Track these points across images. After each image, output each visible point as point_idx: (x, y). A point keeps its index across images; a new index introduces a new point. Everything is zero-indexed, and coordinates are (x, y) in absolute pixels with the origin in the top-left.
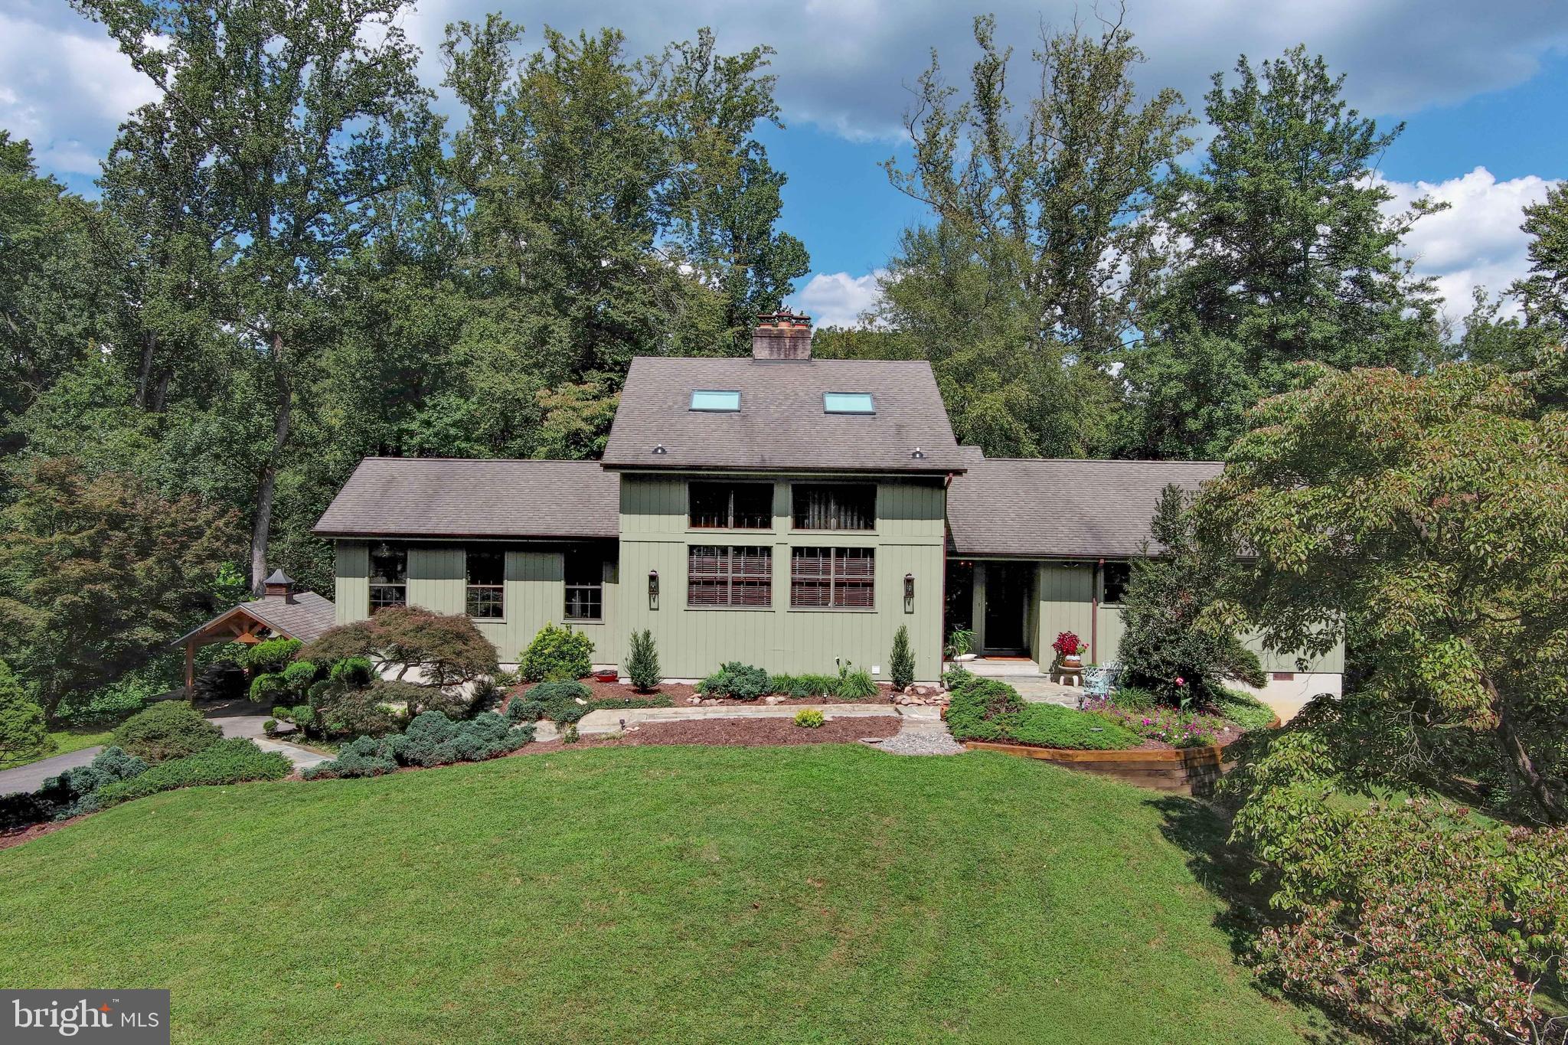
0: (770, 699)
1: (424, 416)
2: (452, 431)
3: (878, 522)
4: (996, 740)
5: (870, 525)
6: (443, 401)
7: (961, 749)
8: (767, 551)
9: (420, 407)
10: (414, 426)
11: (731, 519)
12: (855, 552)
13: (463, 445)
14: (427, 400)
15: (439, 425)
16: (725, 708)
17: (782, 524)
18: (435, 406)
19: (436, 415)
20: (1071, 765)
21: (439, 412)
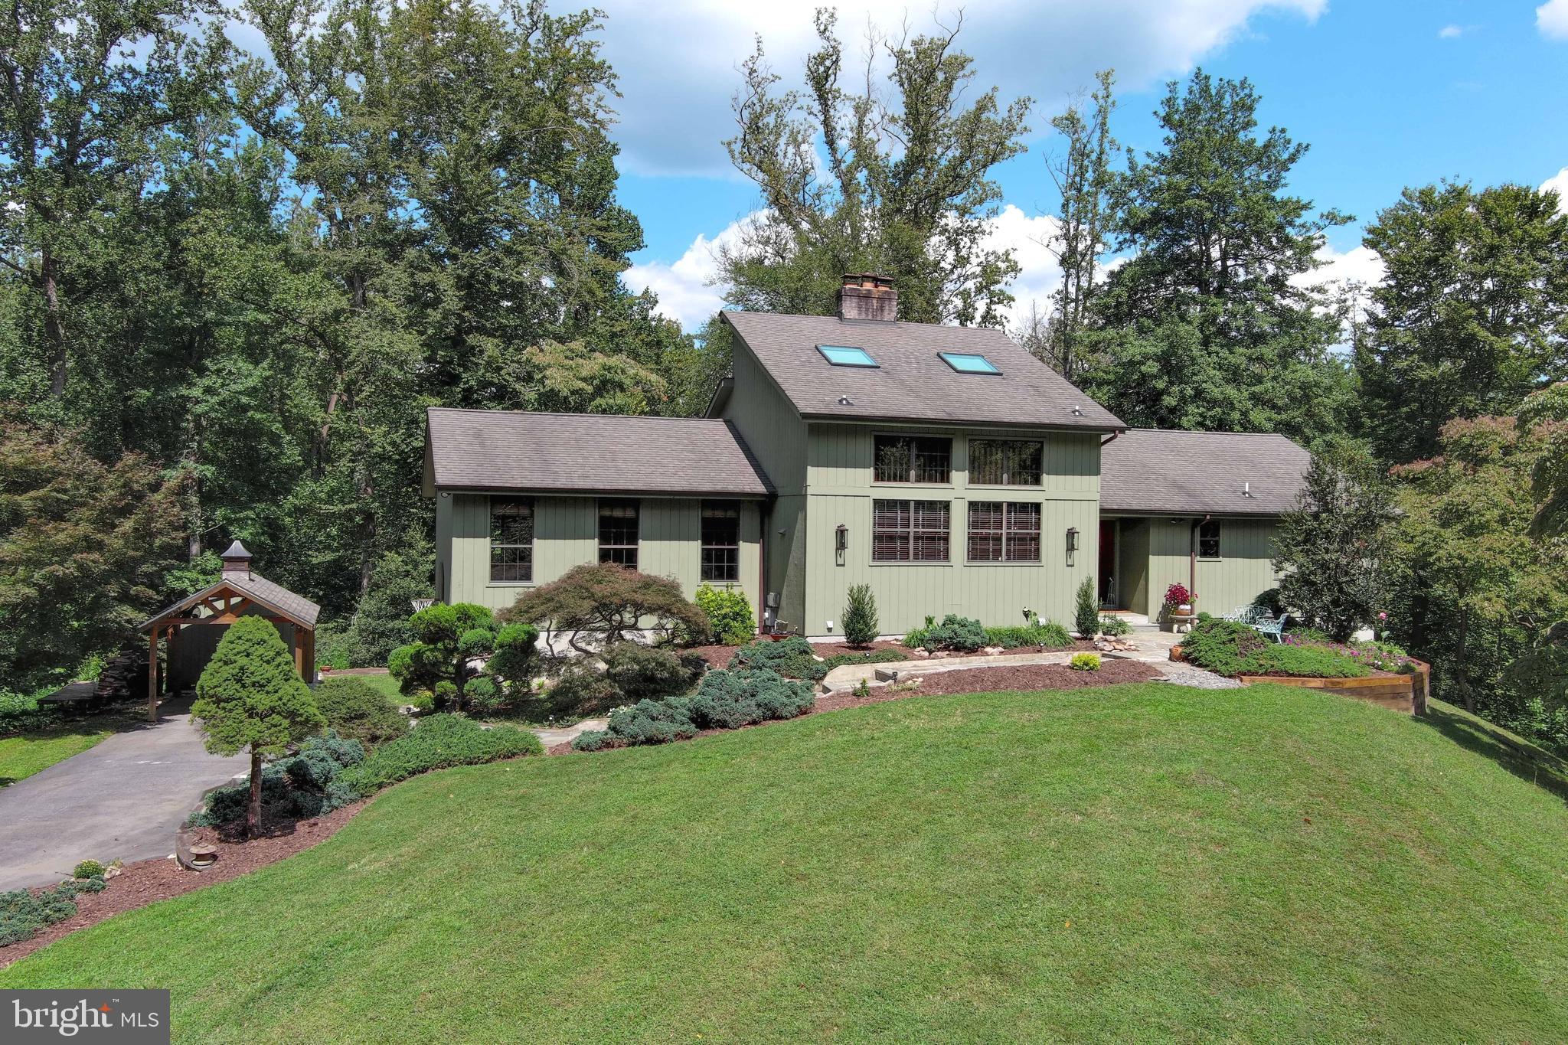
0: (989, 649)
1: (206, 382)
2: (244, 400)
3: (1045, 478)
4: (1266, 674)
5: (1037, 481)
6: (228, 365)
7: (1234, 684)
8: (946, 506)
9: (201, 371)
10: (196, 392)
11: (913, 473)
12: (1024, 507)
13: (258, 416)
14: (207, 362)
15: (224, 394)
16: (958, 660)
17: (959, 478)
18: (218, 371)
19: (220, 381)
20: (1340, 691)
21: (224, 379)
